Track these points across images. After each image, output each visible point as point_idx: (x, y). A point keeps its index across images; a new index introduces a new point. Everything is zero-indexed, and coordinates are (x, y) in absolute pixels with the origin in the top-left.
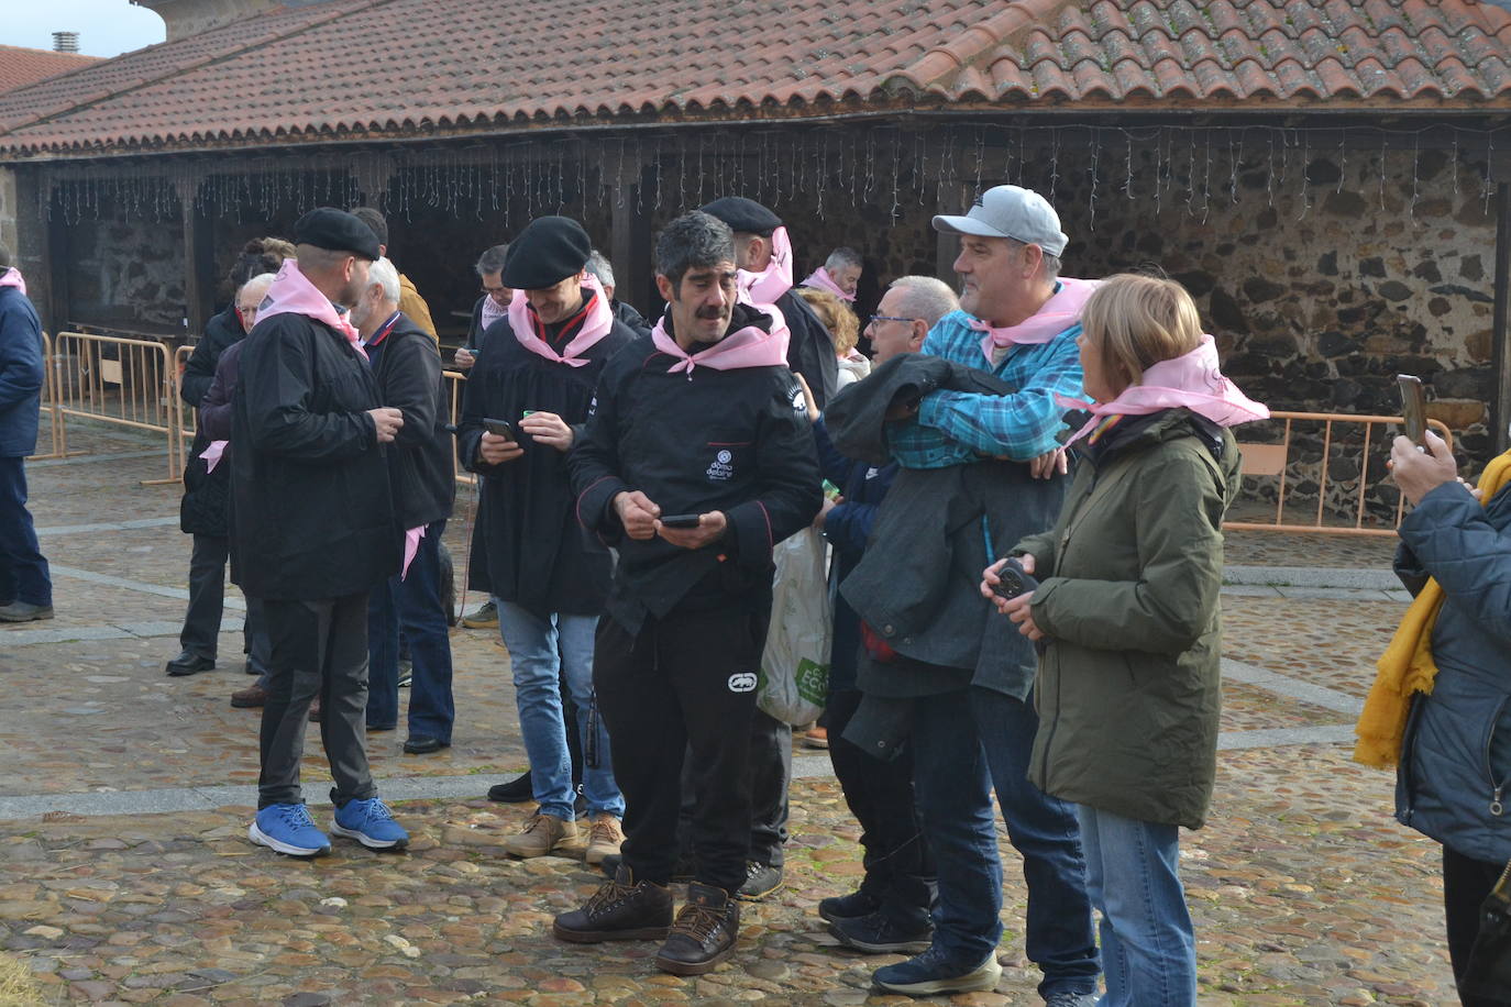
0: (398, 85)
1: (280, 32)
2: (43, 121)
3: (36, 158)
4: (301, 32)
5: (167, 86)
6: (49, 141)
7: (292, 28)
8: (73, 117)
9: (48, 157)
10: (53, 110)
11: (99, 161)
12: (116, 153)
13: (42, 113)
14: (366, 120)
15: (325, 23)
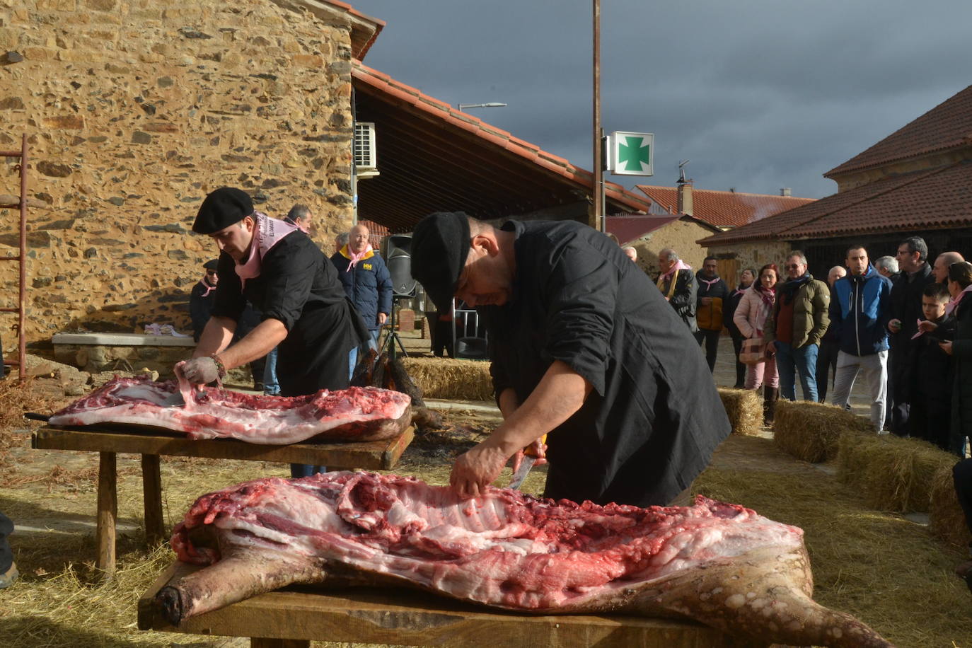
0: (950, 207)
1: (894, 187)
2: (802, 225)
3: (802, 238)
4: (902, 187)
5: (849, 210)
6: (807, 232)
7: (898, 185)
8: (814, 223)
9: (806, 238)
10: (806, 220)
11: (827, 239)
12: (834, 236)
13: (802, 221)
14: (940, 220)
15: (912, 183)
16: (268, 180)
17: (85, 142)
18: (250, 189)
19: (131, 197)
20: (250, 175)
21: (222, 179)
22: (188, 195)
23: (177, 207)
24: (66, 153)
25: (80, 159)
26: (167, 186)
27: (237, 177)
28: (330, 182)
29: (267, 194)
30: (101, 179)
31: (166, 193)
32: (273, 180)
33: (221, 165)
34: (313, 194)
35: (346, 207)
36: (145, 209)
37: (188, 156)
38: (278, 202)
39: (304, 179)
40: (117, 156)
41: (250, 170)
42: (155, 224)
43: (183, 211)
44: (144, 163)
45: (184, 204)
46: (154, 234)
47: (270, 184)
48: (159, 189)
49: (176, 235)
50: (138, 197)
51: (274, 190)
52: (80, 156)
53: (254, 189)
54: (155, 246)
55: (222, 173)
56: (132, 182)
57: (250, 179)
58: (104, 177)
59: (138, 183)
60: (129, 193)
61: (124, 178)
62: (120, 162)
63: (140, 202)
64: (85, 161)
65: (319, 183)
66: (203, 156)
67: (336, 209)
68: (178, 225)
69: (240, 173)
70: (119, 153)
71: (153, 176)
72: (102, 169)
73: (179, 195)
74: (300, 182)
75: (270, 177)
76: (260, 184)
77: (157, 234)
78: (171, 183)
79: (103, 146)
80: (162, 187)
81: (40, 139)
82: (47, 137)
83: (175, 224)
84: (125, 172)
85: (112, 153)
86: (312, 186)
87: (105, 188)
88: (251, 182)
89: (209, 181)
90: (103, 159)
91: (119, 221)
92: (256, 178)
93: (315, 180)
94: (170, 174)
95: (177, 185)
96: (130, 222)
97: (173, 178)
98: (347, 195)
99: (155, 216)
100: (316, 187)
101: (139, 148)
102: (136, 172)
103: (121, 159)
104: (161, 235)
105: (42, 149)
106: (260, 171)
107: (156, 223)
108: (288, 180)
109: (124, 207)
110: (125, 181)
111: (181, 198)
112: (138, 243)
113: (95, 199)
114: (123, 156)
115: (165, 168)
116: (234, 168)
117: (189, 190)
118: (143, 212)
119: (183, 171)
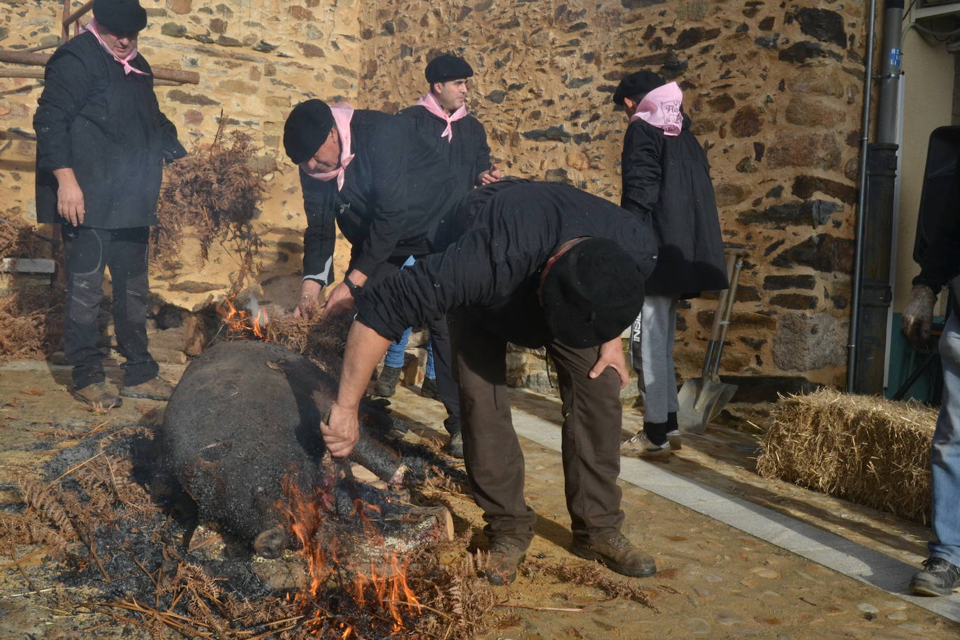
16: (685, 31)
17: (472, 13)
18: (658, 52)
19: (513, 87)
20: (658, 28)
21: (620, 42)
22: (577, 75)
23: (562, 97)
24: (454, 33)
25: (464, 39)
26: (552, 64)
27: (642, 33)
28: (788, 19)
29: (682, 59)
30: (483, 66)
31: (552, 77)
32: (692, 29)
33: (621, 17)
34: (754, 48)
35: (809, 65)
36: (527, 104)
37: (580, 9)
38: (698, 72)
39: (742, 19)
40: (502, 27)
41: (660, 19)
42: (536, 128)
43: (570, 104)
44: (530, 31)
45: (570, 92)
46: (532, 143)
47: (689, 38)
48: (543, 71)
49: (560, 144)
50: (519, 87)
51: (694, 49)
52: (466, 34)
53: (664, 51)
54: (533, 163)
55: (621, 30)
56: (516, 65)
57: (659, 33)
58: (486, 60)
59: (520, 66)
60: (509, 82)
61: (507, 59)
62: (504, 36)
63: (522, 94)
64: (470, 41)
65: (767, 24)
66: (599, 6)
67: (792, 72)
68: (561, 127)
69: (646, 26)
70: (504, 21)
71: (537, 51)
72: (484, 50)
73: (566, 77)
74: (734, 28)
75: (688, 27)
76: (674, 41)
77: (538, 144)
78: (557, 58)
79: (488, 15)
80: (546, 67)
81: (432, 19)
82: (437, 13)
83: (558, 126)
84: (508, 50)
85: (496, 23)
86: (755, 32)
87: (487, 78)
88: (659, 39)
89: (603, 47)
90: (488, 34)
91: (497, 127)
92: (669, 31)
93: (760, 17)
94: (558, 43)
95: (563, 61)
96: (510, 127)
97: (560, 50)
98: (814, 41)
99: (536, 115)
100: (760, 34)
101: (525, 9)
102: (519, 47)
103: (506, 31)
104: (542, 145)
105: (432, 33)
106: (675, 16)
107: (536, 126)
108: (715, 26)
109: (505, 104)
110: (509, 64)
111: (567, 82)
112: (515, 160)
113: (475, 97)
114: (508, 26)
115: (552, 35)
116: (639, 18)
117: (578, 67)
118: (524, 110)
119: (575, 36)
